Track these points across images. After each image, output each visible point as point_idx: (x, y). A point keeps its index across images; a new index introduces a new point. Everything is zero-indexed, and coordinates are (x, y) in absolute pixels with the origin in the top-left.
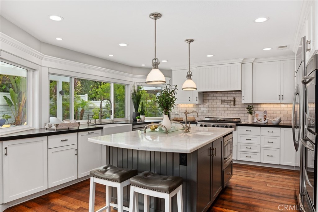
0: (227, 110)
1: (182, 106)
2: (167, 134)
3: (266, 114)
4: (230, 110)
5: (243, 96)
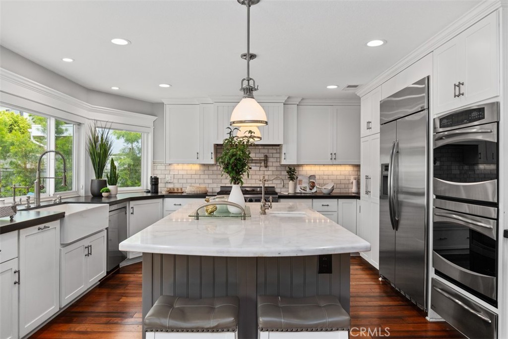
0: (256, 175)
1: (180, 167)
2: (245, 219)
3: (315, 180)
4: (260, 174)
5: (285, 154)
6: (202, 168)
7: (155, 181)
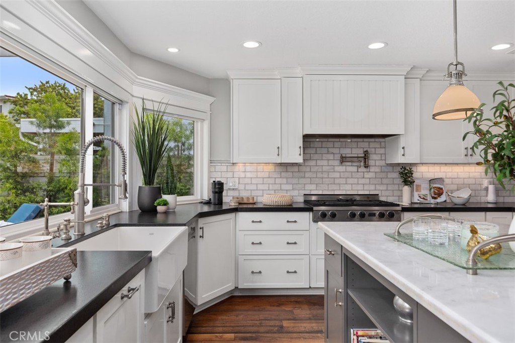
0: (352, 178)
3: (443, 185)
4: (358, 176)
5: (403, 148)
6: (278, 169)
7: (218, 188)
